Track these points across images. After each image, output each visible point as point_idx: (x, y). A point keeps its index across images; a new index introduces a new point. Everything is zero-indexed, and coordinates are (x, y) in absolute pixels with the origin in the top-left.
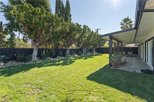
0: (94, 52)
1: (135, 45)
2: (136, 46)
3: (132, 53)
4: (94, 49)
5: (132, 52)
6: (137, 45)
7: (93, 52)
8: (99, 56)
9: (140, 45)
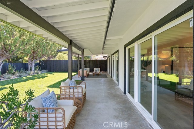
0: (33, 69)
1: (104, 57)
2: (104, 59)
3: (100, 70)
4: (32, 64)
5: (100, 68)
6: (106, 57)
7: (31, 70)
8: (41, 79)
9: (111, 56)
